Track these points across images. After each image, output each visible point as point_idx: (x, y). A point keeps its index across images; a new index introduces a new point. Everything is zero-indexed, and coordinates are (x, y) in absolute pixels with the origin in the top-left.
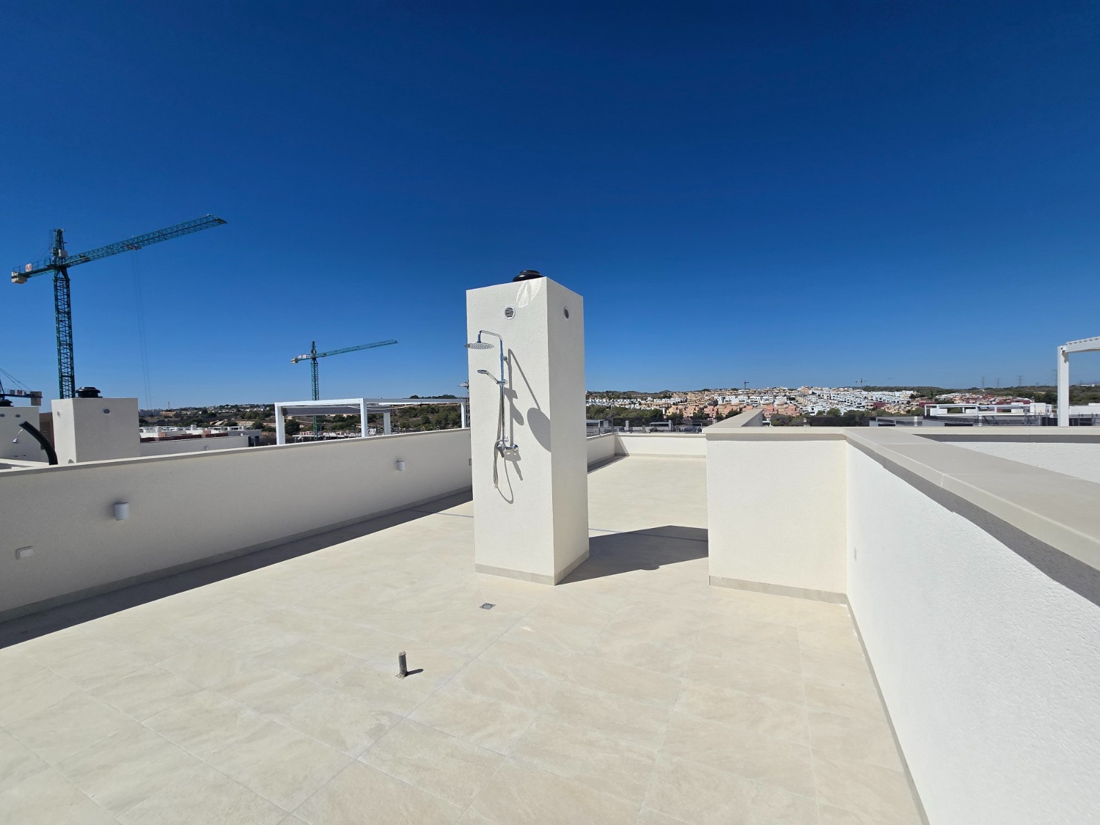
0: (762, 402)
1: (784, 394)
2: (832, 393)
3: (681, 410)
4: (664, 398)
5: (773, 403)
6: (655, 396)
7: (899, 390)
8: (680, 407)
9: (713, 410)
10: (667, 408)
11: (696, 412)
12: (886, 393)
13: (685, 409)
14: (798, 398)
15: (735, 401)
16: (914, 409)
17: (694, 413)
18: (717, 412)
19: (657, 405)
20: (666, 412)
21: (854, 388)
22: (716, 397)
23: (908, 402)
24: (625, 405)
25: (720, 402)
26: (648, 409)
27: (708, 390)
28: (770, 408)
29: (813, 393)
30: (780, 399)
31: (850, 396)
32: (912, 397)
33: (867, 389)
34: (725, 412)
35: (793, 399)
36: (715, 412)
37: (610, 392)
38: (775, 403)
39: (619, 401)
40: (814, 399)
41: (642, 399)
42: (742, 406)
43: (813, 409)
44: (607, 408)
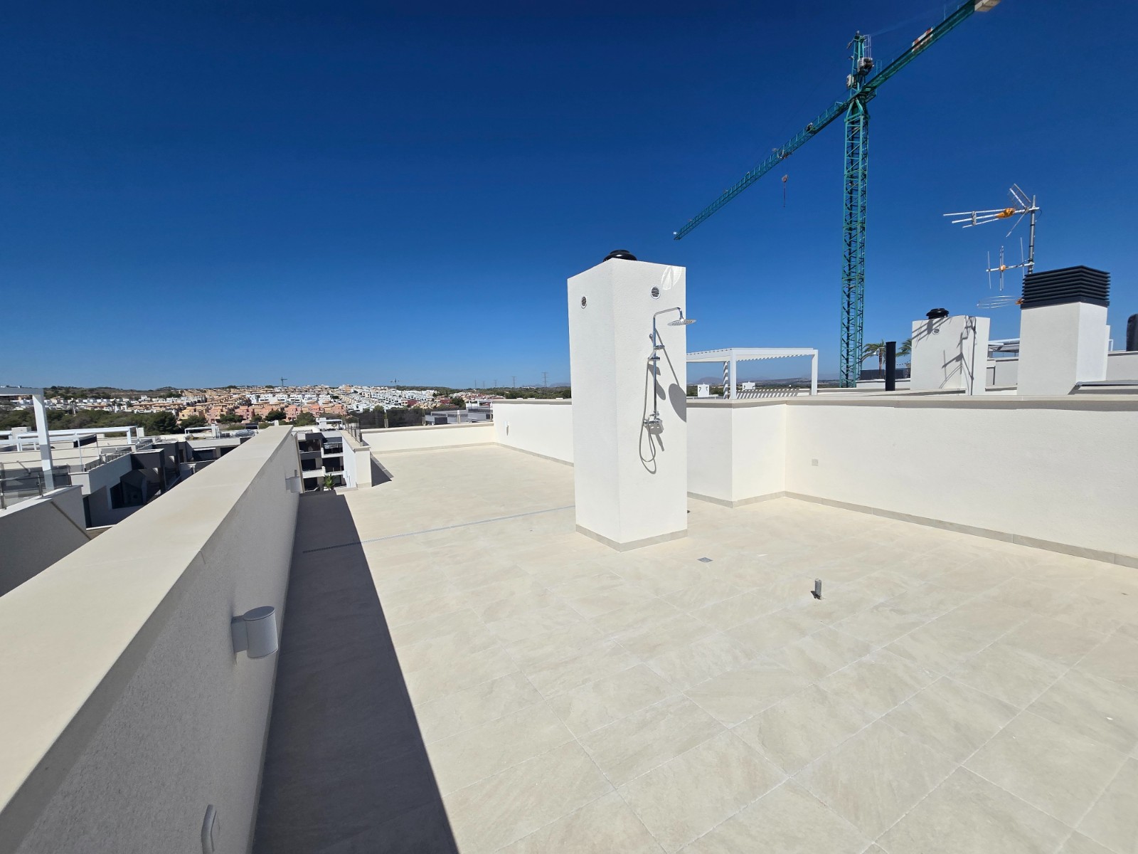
0: (303, 401)
1: (326, 393)
2: (373, 392)
3: (201, 413)
4: (170, 396)
5: (317, 402)
6: (152, 394)
7: (424, 389)
8: (199, 408)
9: (248, 411)
10: (180, 410)
11: (224, 413)
12: (415, 392)
13: (207, 410)
14: (341, 397)
15: (273, 400)
16: (438, 405)
17: (222, 415)
18: (253, 413)
19: (161, 407)
20: (177, 414)
21: (389, 388)
22: (249, 396)
23: (433, 400)
24: (103, 407)
25: (254, 401)
26: (146, 411)
27: (235, 387)
28: (316, 407)
29: (355, 392)
30: (324, 398)
31: (389, 394)
32: (434, 395)
33: (399, 388)
34: (264, 413)
35: (337, 397)
36: (250, 413)
37: (61, 388)
38: (320, 402)
39: (84, 401)
40: (357, 397)
41: (131, 399)
42: (283, 406)
43: (358, 407)
44: (66, 411)
